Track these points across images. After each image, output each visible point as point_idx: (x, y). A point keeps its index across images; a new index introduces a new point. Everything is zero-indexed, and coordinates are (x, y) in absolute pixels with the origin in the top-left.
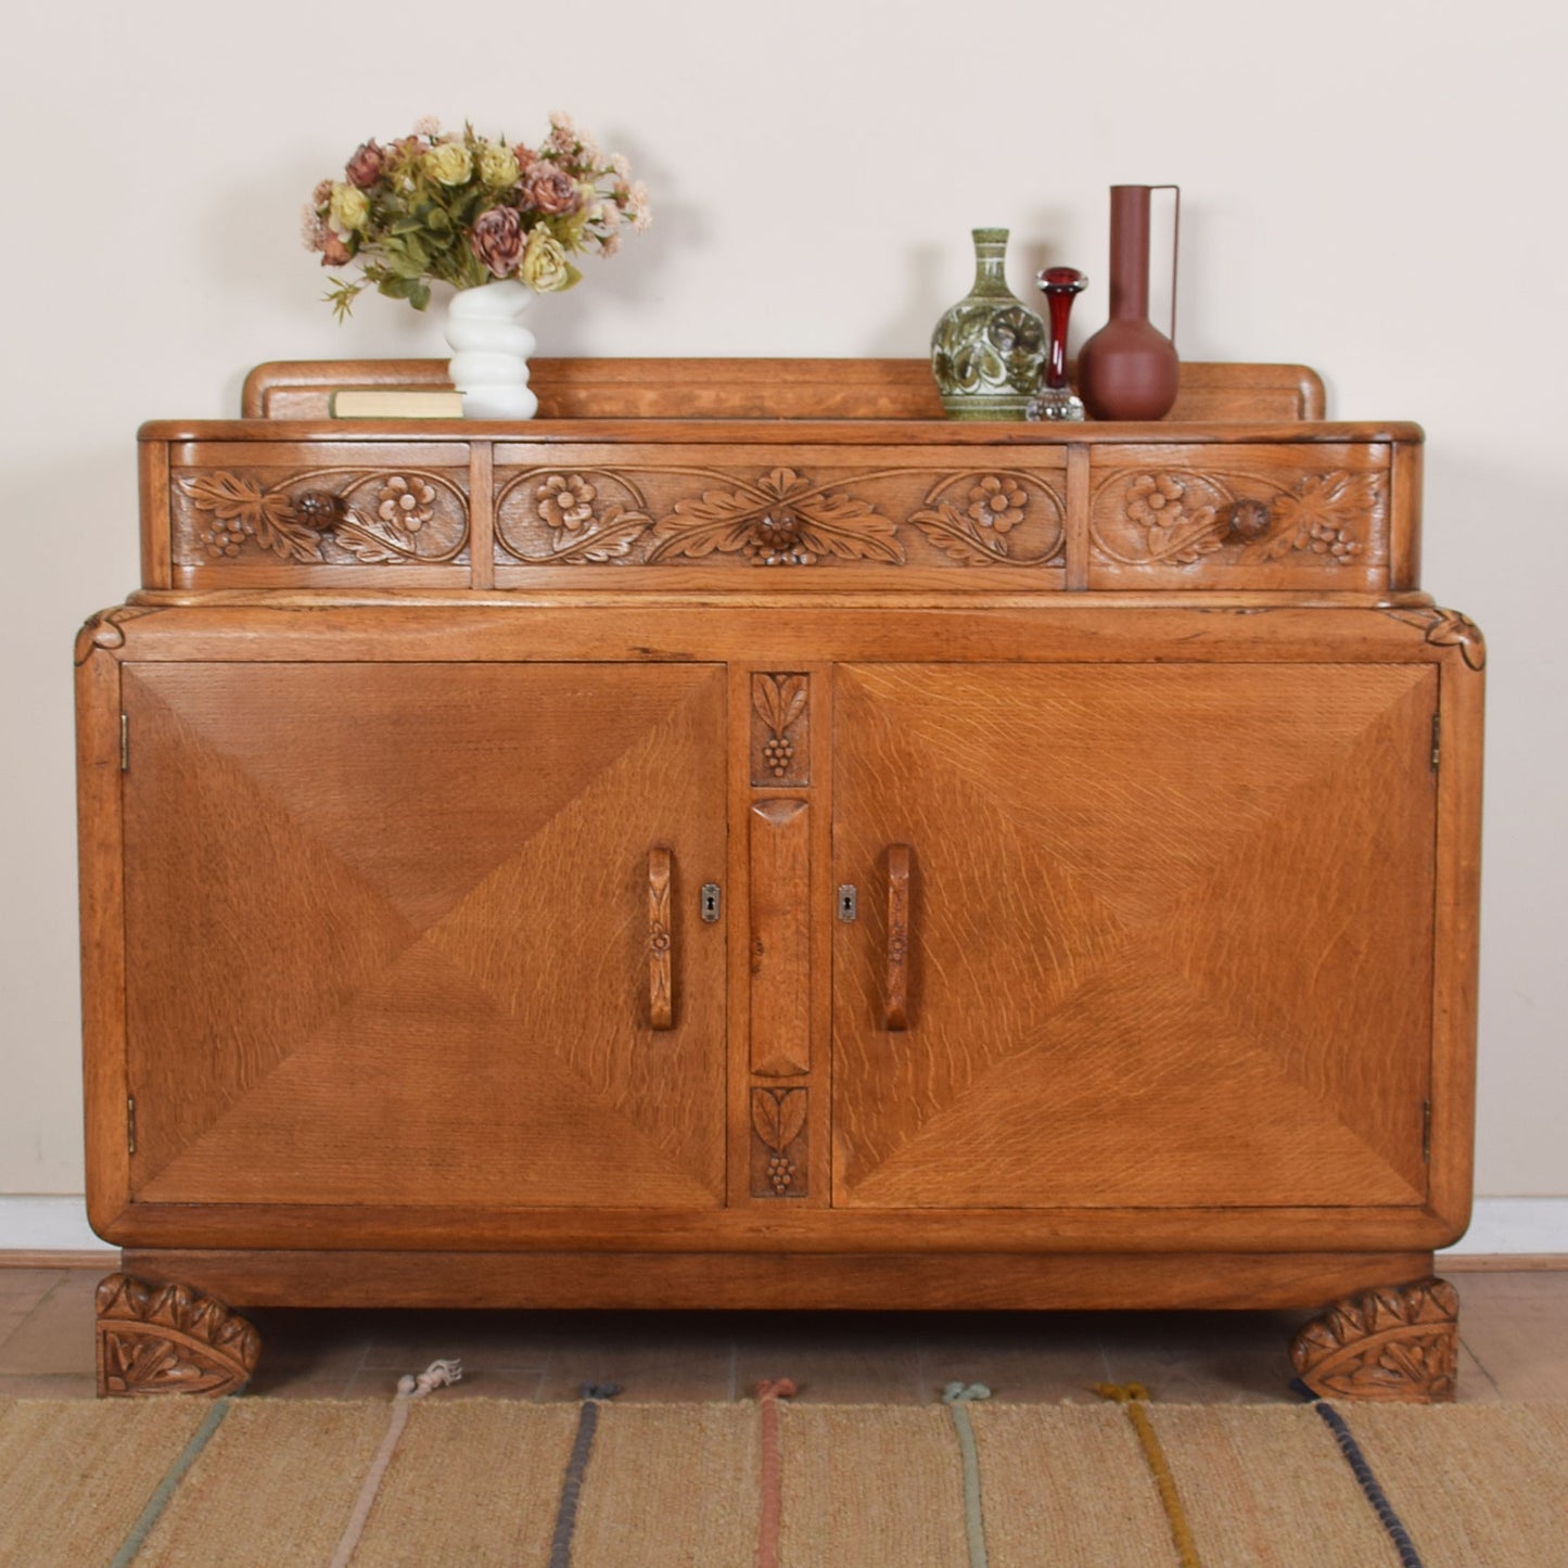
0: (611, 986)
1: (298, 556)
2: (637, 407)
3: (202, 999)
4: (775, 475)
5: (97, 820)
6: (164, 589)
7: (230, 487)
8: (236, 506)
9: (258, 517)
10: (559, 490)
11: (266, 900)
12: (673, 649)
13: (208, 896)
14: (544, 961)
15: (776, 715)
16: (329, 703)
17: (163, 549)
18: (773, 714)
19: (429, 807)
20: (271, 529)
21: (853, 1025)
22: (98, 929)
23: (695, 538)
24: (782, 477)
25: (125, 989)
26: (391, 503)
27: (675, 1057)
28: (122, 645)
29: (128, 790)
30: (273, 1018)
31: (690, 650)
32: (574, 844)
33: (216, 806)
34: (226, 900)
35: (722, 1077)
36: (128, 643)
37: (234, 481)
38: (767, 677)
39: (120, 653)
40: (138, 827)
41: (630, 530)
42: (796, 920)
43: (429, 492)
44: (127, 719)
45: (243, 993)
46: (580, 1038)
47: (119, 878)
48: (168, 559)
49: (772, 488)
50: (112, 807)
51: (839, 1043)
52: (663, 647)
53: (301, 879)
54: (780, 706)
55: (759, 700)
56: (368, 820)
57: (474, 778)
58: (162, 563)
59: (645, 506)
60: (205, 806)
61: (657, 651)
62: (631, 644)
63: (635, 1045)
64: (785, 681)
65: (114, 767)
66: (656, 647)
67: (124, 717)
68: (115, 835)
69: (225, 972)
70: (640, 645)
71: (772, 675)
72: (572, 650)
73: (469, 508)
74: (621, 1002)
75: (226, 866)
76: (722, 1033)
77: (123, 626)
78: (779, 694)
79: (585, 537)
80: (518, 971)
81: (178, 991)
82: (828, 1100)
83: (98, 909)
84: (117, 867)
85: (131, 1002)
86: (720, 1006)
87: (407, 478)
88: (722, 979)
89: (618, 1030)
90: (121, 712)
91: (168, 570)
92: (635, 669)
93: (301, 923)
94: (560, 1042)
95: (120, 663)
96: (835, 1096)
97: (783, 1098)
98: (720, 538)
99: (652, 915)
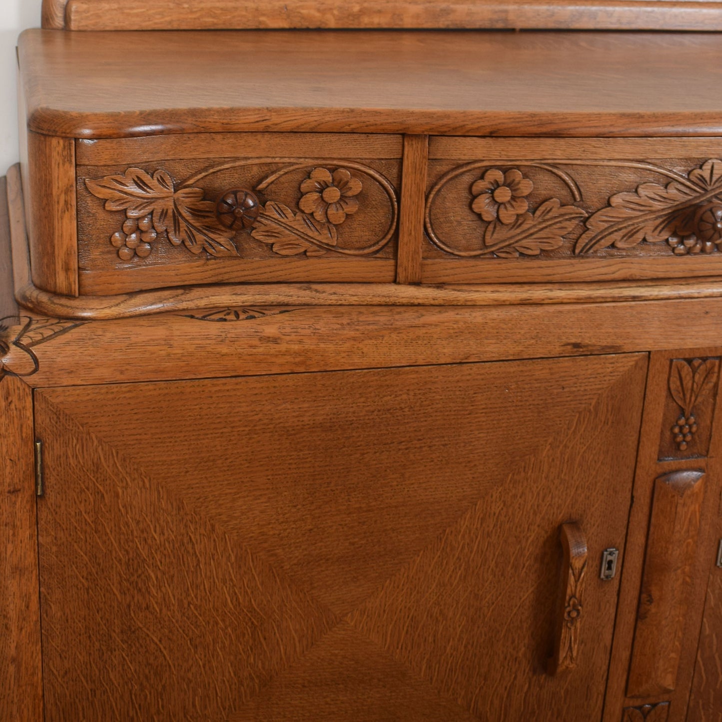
0: (513, 642)
1: (211, 251)
2: (402, 20)
3: (122, 697)
4: (707, 167)
5: (10, 547)
6: (70, 296)
7: (140, 183)
8: (149, 204)
9: (170, 212)
10: (497, 185)
11: (189, 603)
12: (604, 343)
13: (129, 606)
14: (454, 629)
15: (688, 396)
16: (260, 416)
17: (68, 254)
18: (684, 395)
19: (357, 506)
20: (183, 224)
21: (715, 648)
22: (13, 645)
23: (624, 231)
24: (712, 167)
25: (43, 696)
26: (316, 195)
27: (562, 692)
28: (35, 371)
29: (44, 514)
30: (194, 705)
31: (619, 342)
32: (492, 526)
33: (138, 523)
34: (147, 608)
35: (600, 702)
36: (40, 369)
37: (147, 178)
38: (685, 363)
39: (34, 379)
40: (54, 549)
41: (564, 224)
42: (684, 572)
43: (356, 186)
44: (42, 446)
45: (164, 687)
46: (481, 688)
47: (35, 598)
48: (74, 265)
49: (702, 179)
50: (25, 533)
51: (701, 663)
52: (593, 341)
53: (224, 582)
54: (692, 389)
55: (675, 384)
56: (295, 522)
57: (403, 475)
58: (67, 269)
59: (582, 200)
60: (127, 524)
61: (587, 346)
62: (564, 340)
63: (529, 687)
64: (700, 365)
65: (28, 494)
66: (587, 341)
67: (38, 444)
68: (31, 558)
69: (147, 671)
70: (573, 341)
71: (689, 361)
72: (510, 348)
73: (399, 201)
74: (520, 654)
75: (148, 578)
76: (605, 668)
77: (35, 350)
78: (693, 377)
79: (519, 231)
80: (431, 639)
81: (98, 693)
82: (685, 708)
83: (13, 628)
84: (32, 586)
85: (49, 706)
86: (605, 646)
87: (333, 170)
88: (610, 626)
89: (515, 678)
90: (36, 439)
91: (74, 277)
92: (566, 363)
93: (223, 621)
94: (463, 693)
95: (33, 389)
96: (691, 704)
97: (649, 711)
98: (648, 230)
99: (569, 591)
